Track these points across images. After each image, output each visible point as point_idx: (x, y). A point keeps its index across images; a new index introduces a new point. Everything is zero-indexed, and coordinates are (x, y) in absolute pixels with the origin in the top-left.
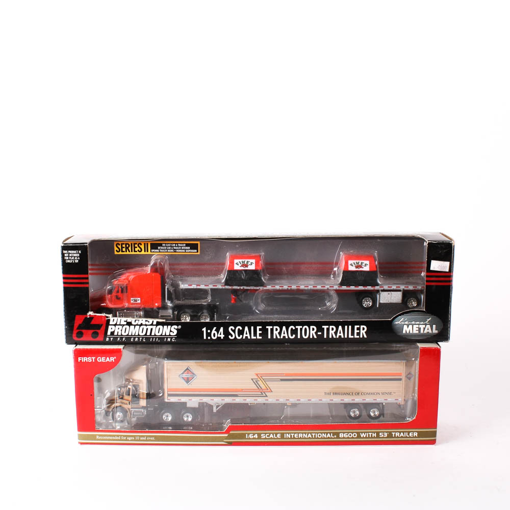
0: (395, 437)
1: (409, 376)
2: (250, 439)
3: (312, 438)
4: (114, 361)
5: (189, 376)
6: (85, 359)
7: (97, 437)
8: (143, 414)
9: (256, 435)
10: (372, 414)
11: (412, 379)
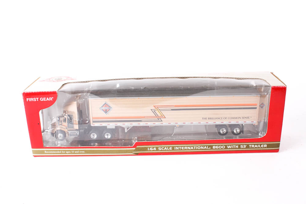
0: (251, 148)
1: (262, 106)
2: (150, 151)
3: (194, 150)
4: (52, 100)
5: (107, 108)
6: (31, 99)
7: (45, 152)
8: (77, 135)
9: (155, 148)
10: (235, 131)
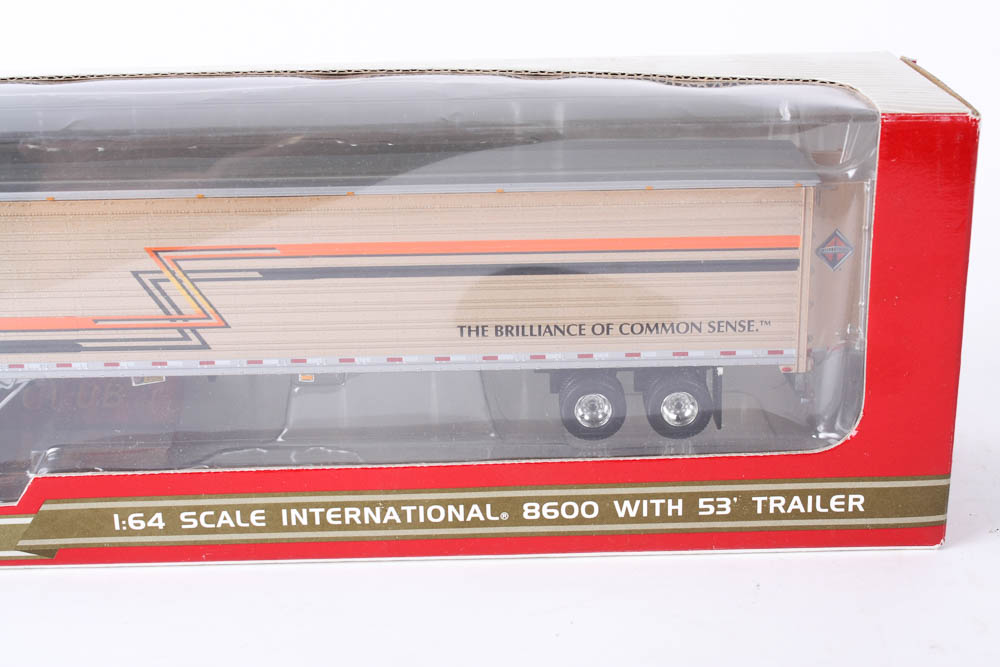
0: (766, 515)
1: (829, 253)
2: (130, 532)
3: (404, 525)
9: (159, 516)
10: (669, 416)
11: (845, 263)
